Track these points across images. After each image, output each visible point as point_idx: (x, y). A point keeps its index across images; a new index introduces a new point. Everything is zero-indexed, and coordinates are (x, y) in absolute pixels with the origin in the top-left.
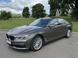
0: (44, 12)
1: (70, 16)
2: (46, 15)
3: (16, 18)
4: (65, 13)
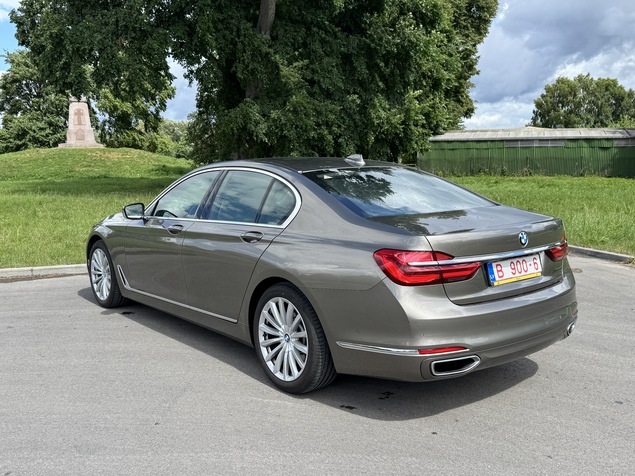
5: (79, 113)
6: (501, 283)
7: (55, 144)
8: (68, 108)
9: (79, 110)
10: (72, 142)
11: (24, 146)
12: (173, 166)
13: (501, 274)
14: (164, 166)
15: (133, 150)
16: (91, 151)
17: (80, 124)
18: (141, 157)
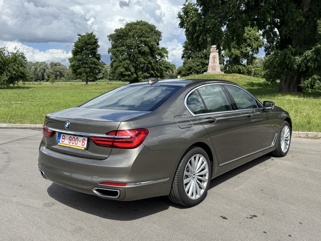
0: (159, 57)
1: (263, 73)
2: (168, 67)
3: (43, 79)
4: (245, 62)
5: (214, 58)
6: (61, 145)
7: (203, 72)
8: (209, 55)
9: (214, 56)
10: (210, 71)
11: (191, 73)
12: (257, 82)
13: (63, 140)
14: (252, 83)
15: (238, 75)
16: (218, 75)
17: (214, 62)
18: (241, 78)
